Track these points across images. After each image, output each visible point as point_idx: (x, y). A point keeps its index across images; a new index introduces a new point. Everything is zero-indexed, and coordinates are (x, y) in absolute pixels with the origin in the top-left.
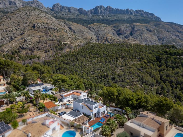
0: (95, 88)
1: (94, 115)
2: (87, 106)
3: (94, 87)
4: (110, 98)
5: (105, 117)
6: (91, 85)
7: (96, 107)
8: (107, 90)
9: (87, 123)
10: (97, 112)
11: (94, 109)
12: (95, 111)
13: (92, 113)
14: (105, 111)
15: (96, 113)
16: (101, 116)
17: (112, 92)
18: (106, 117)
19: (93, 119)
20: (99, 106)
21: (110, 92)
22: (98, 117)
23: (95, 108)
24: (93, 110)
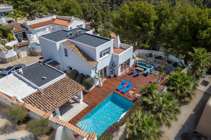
0: (103, 19)
1: (101, 73)
2: (80, 50)
3: (101, 17)
4: (138, 27)
5: (129, 75)
6: (95, 14)
7: (107, 51)
8: (131, 10)
9: (79, 98)
10: (108, 64)
11: (101, 56)
12: (103, 62)
13: (95, 68)
14: (129, 60)
15: (105, 68)
16: (120, 74)
17: (145, 13)
18: (134, 77)
19: (97, 83)
20: (114, 48)
21: (141, 13)
22: (112, 76)
23: (104, 54)
24: (98, 59)
